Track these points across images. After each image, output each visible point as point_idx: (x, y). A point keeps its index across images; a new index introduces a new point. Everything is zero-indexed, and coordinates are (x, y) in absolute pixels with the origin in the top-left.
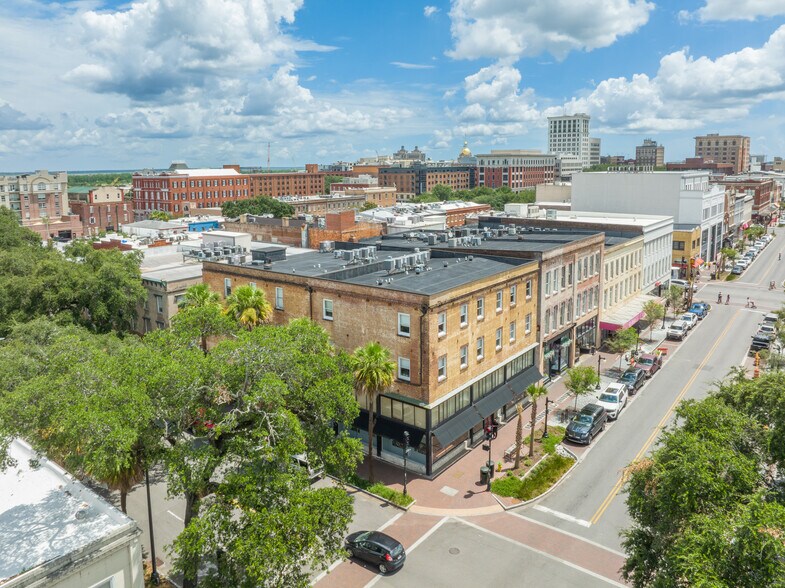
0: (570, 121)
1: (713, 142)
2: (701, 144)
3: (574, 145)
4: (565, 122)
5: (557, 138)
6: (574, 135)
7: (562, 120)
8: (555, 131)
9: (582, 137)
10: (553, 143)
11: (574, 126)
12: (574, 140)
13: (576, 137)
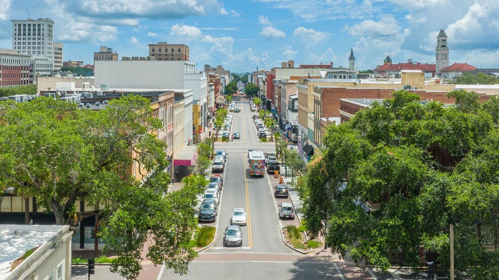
0: (34, 25)
1: (163, 49)
2: (153, 50)
3: (39, 48)
4: (29, 25)
5: (22, 41)
6: (39, 39)
7: (27, 23)
8: (20, 34)
9: (46, 40)
10: (17, 45)
11: (39, 30)
12: (39, 43)
13: (41, 41)
